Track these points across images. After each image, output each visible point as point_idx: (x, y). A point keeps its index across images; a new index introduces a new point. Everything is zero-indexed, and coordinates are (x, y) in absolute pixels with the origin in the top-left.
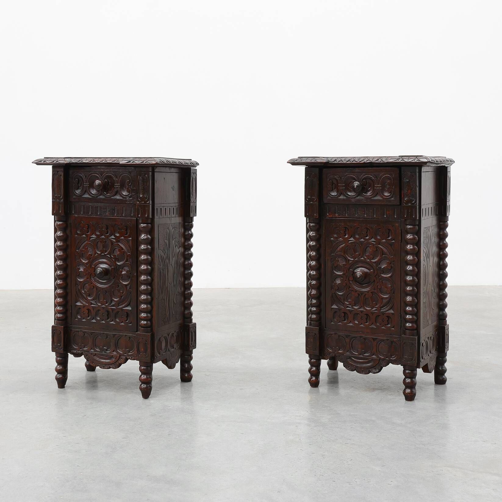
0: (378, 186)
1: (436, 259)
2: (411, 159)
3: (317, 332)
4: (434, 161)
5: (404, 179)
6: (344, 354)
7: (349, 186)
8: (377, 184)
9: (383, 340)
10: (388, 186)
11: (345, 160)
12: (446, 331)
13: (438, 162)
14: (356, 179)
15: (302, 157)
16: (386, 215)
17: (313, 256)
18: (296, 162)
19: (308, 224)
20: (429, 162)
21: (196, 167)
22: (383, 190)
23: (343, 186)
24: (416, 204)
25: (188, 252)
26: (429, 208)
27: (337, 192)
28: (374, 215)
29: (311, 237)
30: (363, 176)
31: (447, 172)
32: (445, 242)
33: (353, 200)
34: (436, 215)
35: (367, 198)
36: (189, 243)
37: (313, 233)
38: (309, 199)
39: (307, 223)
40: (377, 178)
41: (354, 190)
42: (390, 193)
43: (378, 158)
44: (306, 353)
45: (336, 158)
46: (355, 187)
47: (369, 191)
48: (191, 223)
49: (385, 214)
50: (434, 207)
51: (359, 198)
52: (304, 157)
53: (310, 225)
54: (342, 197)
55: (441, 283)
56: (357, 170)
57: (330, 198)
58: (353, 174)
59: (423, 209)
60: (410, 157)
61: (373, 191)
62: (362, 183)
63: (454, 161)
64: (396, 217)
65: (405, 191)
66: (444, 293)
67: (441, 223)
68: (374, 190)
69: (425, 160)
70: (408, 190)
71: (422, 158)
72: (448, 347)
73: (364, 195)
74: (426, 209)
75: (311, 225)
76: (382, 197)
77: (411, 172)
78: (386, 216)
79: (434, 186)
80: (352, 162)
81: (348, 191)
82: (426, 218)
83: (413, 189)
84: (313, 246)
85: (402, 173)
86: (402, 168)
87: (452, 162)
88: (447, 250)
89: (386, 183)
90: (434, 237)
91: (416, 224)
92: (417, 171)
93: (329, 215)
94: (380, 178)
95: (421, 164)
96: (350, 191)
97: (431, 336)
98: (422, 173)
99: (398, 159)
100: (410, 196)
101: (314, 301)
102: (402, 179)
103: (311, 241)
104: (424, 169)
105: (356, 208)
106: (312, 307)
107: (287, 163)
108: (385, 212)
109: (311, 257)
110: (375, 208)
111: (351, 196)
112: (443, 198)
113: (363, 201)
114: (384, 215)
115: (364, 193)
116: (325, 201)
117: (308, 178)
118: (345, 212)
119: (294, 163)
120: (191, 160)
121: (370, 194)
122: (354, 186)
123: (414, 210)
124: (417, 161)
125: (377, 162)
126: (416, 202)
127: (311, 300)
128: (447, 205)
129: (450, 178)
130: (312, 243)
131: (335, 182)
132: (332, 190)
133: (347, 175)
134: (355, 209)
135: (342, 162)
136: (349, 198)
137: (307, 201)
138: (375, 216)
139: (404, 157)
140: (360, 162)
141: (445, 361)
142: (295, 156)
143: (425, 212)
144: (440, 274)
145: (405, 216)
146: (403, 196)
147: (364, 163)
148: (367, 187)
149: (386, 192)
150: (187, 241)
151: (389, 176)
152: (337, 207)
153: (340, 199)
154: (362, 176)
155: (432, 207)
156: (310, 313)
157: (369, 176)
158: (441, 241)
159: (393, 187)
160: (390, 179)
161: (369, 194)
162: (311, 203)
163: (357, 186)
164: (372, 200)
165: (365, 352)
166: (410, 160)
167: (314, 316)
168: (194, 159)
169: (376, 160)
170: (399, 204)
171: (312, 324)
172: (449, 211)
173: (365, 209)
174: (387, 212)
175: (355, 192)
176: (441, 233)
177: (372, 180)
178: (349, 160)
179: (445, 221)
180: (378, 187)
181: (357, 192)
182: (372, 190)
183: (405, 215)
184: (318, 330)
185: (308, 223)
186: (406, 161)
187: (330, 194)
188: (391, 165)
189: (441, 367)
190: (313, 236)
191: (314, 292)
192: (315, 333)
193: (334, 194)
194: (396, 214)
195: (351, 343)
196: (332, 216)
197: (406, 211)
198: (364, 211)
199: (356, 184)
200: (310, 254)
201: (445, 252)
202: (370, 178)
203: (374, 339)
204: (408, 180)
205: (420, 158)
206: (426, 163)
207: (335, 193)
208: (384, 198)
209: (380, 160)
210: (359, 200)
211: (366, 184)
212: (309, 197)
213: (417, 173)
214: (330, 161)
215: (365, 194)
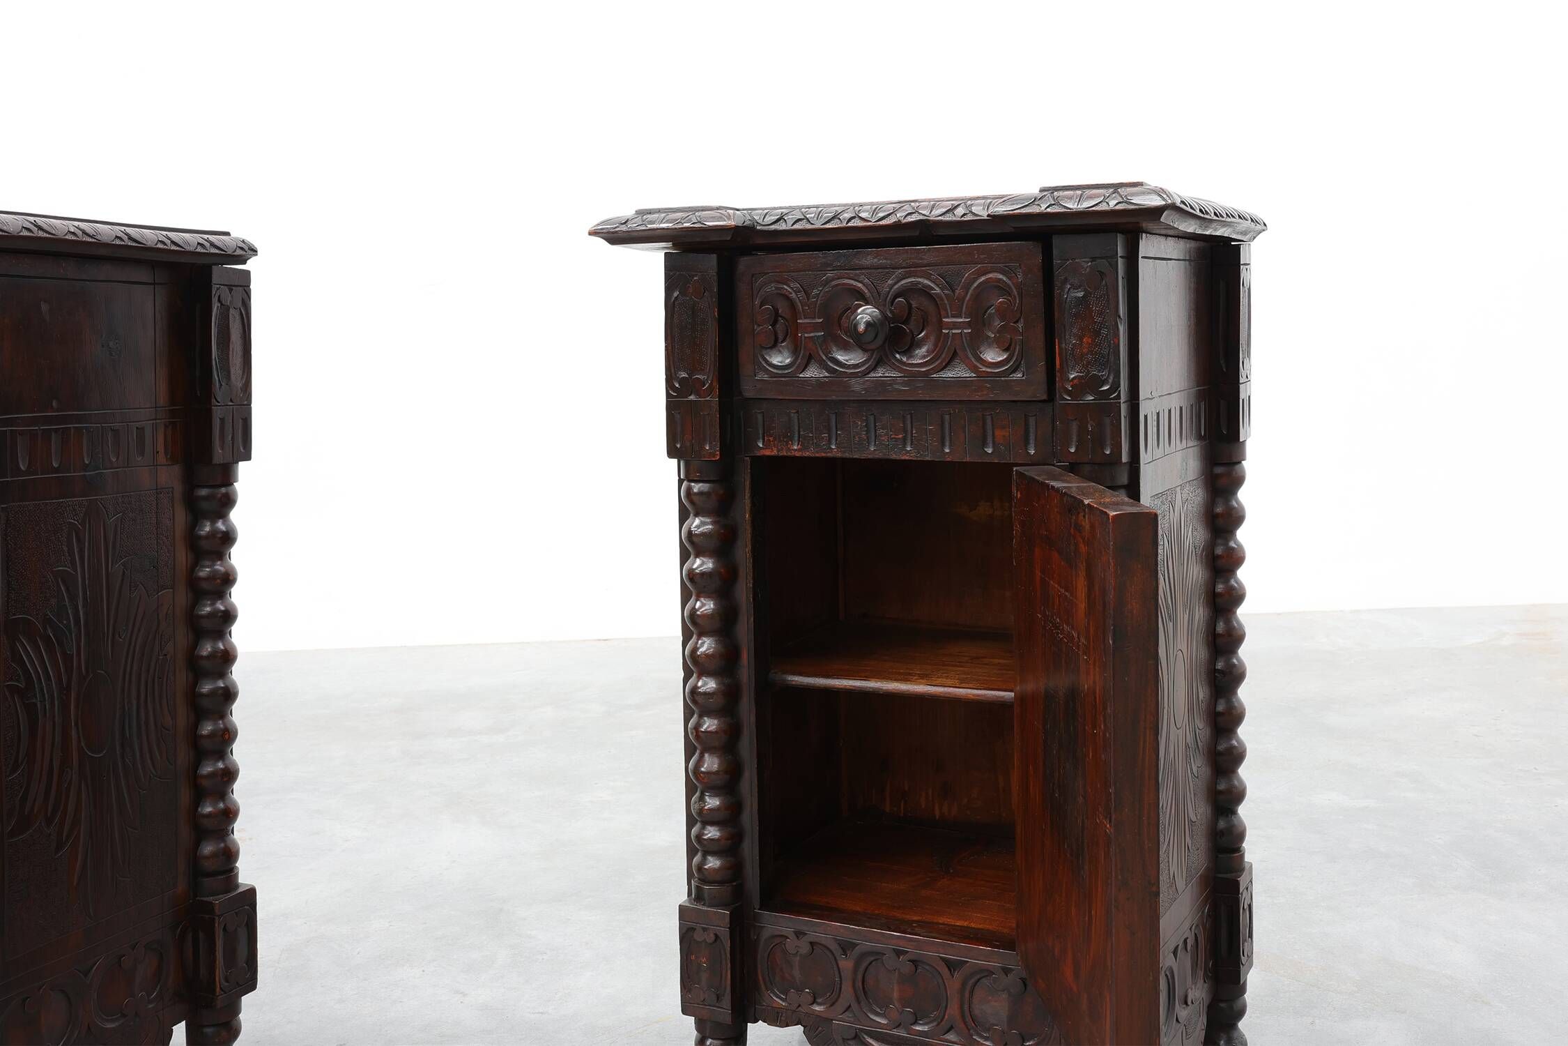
0: (957, 323)
1: (1201, 613)
2: (1090, 197)
3: (724, 932)
4: (1192, 208)
5: (1062, 289)
6: (832, 1020)
7: (840, 325)
8: (953, 316)
9: (989, 972)
10: (997, 323)
11: (819, 215)
12: (1244, 896)
13: (1207, 213)
14: (868, 294)
15: (650, 212)
16: (994, 443)
17: (703, 616)
18: (624, 228)
19: (685, 483)
20: (1173, 207)
21: (244, 262)
22: (977, 340)
23: (816, 327)
24: (1119, 397)
25: (213, 604)
26: (1170, 411)
27: (795, 352)
28: (943, 445)
29: (695, 539)
30: (895, 283)
31: (1238, 264)
32: (1232, 544)
33: (857, 386)
34: (1200, 437)
35: (912, 376)
36: (217, 567)
37: (703, 524)
38: (682, 381)
39: (680, 482)
40: (953, 291)
41: (857, 341)
42: (1006, 350)
43: (956, 203)
44: (683, 1014)
45: (785, 211)
46: (862, 327)
47: (919, 345)
48: (223, 490)
49: (990, 440)
50: (1192, 406)
51: (880, 373)
52: (659, 211)
53: (689, 490)
54: (812, 373)
55: (1221, 707)
56: (870, 258)
57: (766, 377)
58: (856, 275)
59: (1146, 417)
60: (1088, 192)
61: (936, 345)
62: (891, 312)
63: (1265, 225)
64: (1032, 452)
65: (1069, 340)
66: (1235, 747)
67: (1219, 470)
68: (940, 340)
69: (1156, 202)
70: (1081, 339)
71: (1143, 193)
72: (1250, 957)
73: (900, 361)
74: (1158, 414)
75: (696, 488)
76: (974, 369)
77: (1093, 259)
78: (993, 447)
79: (1189, 320)
80: (849, 220)
81: (834, 349)
82: (1159, 453)
83: (1104, 331)
84: (703, 574)
85: (1056, 262)
86: (1056, 241)
87: (1258, 226)
88: (1243, 574)
89: (992, 311)
90: (1194, 529)
91: (1120, 483)
92: (1120, 254)
93: (766, 445)
94: (967, 287)
95: (1133, 220)
96: (845, 347)
97: (1185, 937)
98: (1142, 263)
99: (1035, 201)
100: (1089, 363)
101: (712, 802)
102: (1057, 292)
103: (697, 556)
104: (1148, 246)
105: (872, 418)
106: (705, 823)
107: (590, 234)
108: (990, 433)
109: (699, 621)
110: (947, 417)
111: (849, 367)
112: (1224, 370)
113: (896, 386)
114: (984, 444)
115: (903, 353)
116: (749, 390)
117: (676, 294)
118: (829, 432)
119: (618, 235)
120: (227, 234)
121: (924, 357)
122: (856, 326)
123: (1107, 421)
124: (1120, 207)
125: (948, 218)
126: (1115, 387)
127: (702, 799)
128: (1242, 396)
129: (1249, 289)
130: (698, 562)
131: (783, 308)
132: (774, 346)
133: (833, 279)
134: (867, 420)
135: (809, 226)
136: (839, 375)
137: (675, 389)
138: (947, 451)
139: (1061, 193)
140: (881, 223)
141: (1241, 1013)
142: (622, 209)
143: (1155, 429)
144: (1215, 670)
145: (1073, 450)
146: (1061, 364)
147: (898, 226)
148: (911, 331)
149: (990, 346)
150: (208, 563)
151: (1001, 276)
152: (797, 412)
153: (806, 381)
154: (890, 282)
155: (1181, 408)
156: (698, 850)
157: (920, 280)
158: (1219, 541)
159: (1020, 325)
160: (1002, 289)
161: (921, 355)
162: (692, 397)
163: (868, 324)
164: (933, 380)
165: (915, 1014)
166: (1085, 205)
167: (713, 863)
168: (240, 231)
169: (944, 210)
170: (1045, 397)
171: (706, 895)
172: (1246, 419)
173: (909, 422)
174: (997, 433)
175: (865, 350)
176: (1219, 510)
177: (931, 298)
178: (833, 218)
179: (1235, 460)
180: (955, 326)
181: (873, 350)
182: (932, 338)
183: (1069, 446)
184: (727, 920)
185: (683, 480)
186: (1071, 206)
187: (767, 362)
188: (1008, 229)
189: (1224, 1036)
190: (703, 534)
191: (711, 763)
192: (716, 936)
193: (779, 359)
194: (1032, 442)
195: (860, 977)
196: (778, 452)
197: (1074, 427)
198: (905, 431)
199: (866, 314)
200: (694, 608)
201: (1233, 582)
202: (925, 292)
203: (951, 966)
204: (1081, 294)
205: (1133, 194)
206: (1156, 213)
207: (786, 353)
208: (980, 375)
209: (960, 211)
210: (881, 384)
211: (910, 313)
212: (684, 375)
213: (1120, 261)
214: (760, 221)
215: (905, 359)
